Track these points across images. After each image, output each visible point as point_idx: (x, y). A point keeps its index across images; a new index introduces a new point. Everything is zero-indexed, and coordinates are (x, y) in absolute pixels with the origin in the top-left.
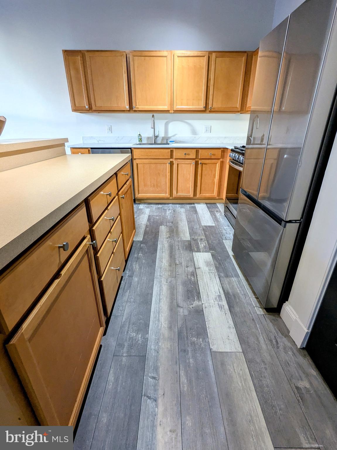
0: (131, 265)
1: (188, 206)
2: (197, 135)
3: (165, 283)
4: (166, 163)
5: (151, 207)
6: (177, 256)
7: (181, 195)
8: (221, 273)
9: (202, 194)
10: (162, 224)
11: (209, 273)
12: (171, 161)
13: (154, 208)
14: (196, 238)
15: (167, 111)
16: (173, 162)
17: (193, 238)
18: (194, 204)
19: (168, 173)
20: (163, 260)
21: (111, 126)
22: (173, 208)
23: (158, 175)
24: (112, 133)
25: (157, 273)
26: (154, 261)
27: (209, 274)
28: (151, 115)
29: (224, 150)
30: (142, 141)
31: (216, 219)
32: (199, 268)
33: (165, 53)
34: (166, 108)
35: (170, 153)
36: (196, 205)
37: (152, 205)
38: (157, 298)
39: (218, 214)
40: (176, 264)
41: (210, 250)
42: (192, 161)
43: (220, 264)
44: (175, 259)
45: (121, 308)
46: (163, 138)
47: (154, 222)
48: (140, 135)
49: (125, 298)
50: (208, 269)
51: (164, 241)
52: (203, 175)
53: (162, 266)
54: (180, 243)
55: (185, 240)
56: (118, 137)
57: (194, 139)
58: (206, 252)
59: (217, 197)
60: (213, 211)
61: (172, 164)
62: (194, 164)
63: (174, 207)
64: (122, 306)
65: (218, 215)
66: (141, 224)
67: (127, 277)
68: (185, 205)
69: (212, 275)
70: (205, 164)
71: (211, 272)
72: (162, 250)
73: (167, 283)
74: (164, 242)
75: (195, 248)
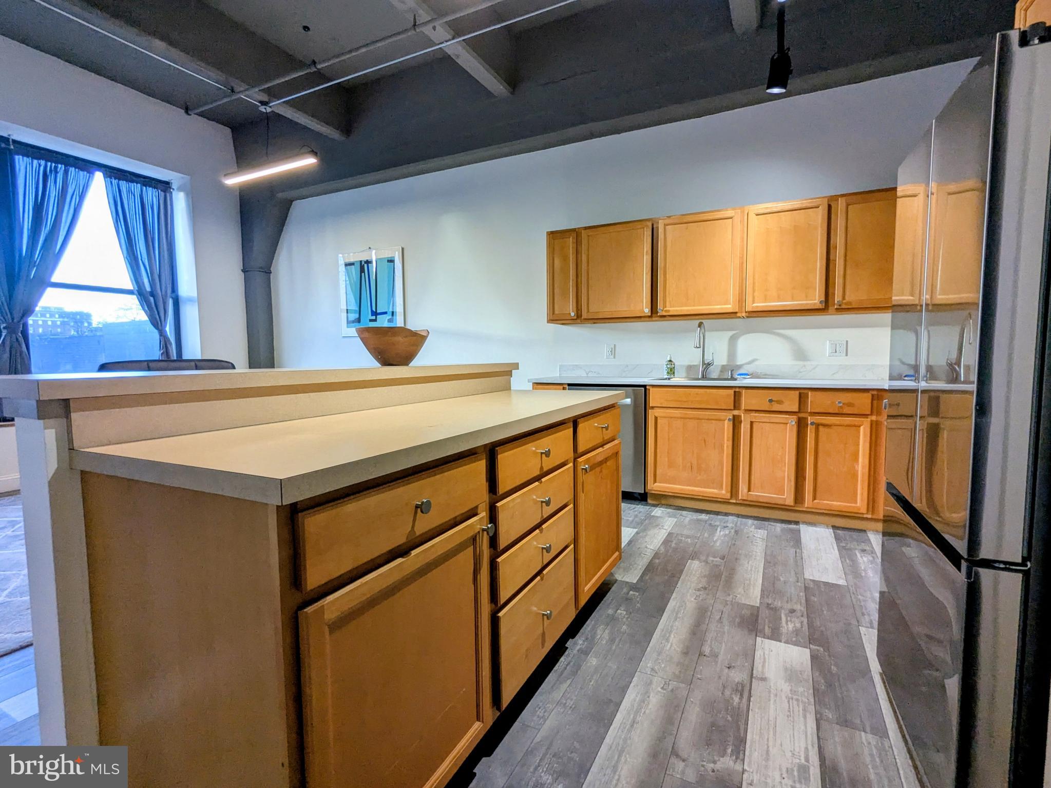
0: (594, 629)
1: (779, 527)
2: (809, 360)
3: (660, 690)
4: (723, 418)
5: (681, 515)
6: (710, 636)
7: (760, 496)
8: (829, 709)
9: (820, 500)
10: (694, 556)
11: (789, 699)
12: (734, 416)
13: (688, 519)
14: (778, 604)
15: (732, 315)
16: (739, 416)
17: (770, 602)
18: (797, 523)
19: (728, 441)
20: (672, 636)
21: (615, 345)
22: (736, 525)
23: (704, 445)
24: (614, 358)
25: (647, 663)
26: (649, 635)
27: (789, 702)
28: (697, 322)
29: (879, 393)
30: (674, 373)
31: (852, 569)
32: (764, 679)
33: (729, 213)
34: (729, 307)
35: (733, 397)
36: (803, 527)
37: (684, 513)
38: (629, 717)
39: (865, 559)
40: (701, 654)
41: (810, 643)
42: (788, 416)
43: (830, 685)
44: (702, 641)
45: (540, 713)
46: (724, 369)
47: (677, 549)
48: (670, 361)
49: (557, 695)
50: (789, 688)
51: (689, 594)
52: (820, 455)
53: (665, 648)
54: (727, 607)
55: (743, 602)
56: (627, 366)
57: (802, 370)
58: (796, 644)
59: (867, 514)
60: (850, 549)
61: (736, 421)
62: (794, 423)
63: (739, 523)
64: (545, 708)
65: (863, 560)
66: (646, 548)
67: (575, 652)
68: (772, 523)
69: (796, 706)
70: (824, 425)
71: (795, 697)
72: (677, 614)
73: (665, 690)
74: (689, 598)
75: (766, 628)
